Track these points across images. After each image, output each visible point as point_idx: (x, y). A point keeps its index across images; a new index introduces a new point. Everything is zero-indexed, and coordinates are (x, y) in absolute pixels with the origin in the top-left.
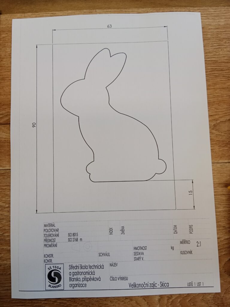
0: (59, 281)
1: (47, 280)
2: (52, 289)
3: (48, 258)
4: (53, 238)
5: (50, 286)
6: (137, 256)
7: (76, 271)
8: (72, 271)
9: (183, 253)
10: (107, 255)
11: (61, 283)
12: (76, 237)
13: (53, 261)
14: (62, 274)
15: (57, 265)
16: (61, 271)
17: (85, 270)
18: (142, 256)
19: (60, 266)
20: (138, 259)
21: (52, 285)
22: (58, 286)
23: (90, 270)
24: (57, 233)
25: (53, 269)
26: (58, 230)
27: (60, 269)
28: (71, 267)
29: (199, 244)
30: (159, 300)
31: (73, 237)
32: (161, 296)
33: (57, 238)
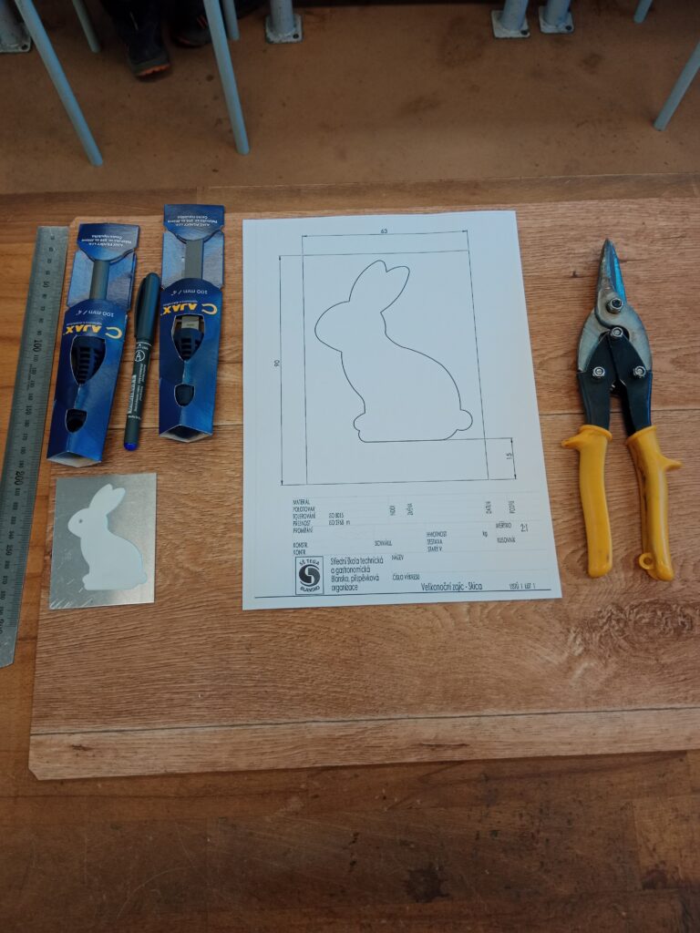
0: (317, 581)
1: (299, 579)
2: (306, 593)
3: (300, 548)
4: (307, 519)
5: (302, 588)
6: (433, 546)
7: (342, 566)
8: (335, 566)
9: (500, 540)
10: (388, 543)
11: (320, 584)
12: (340, 519)
13: (308, 553)
14: (320, 572)
15: (313, 559)
16: (320, 566)
17: (356, 566)
18: (439, 545)
19: (317, 559)
20: (435, 549)
21: (306, 587)
22: (316, 589)
23: (363, 565)
24: (312, 513)
25: (307, 564)
26: (313, 509)
27: (318, 563)
28: (335, 561)
29: (524, 528)
30: (469, 611)
31: (337, 519)
32: (472, 604)
33: (312, 520)
